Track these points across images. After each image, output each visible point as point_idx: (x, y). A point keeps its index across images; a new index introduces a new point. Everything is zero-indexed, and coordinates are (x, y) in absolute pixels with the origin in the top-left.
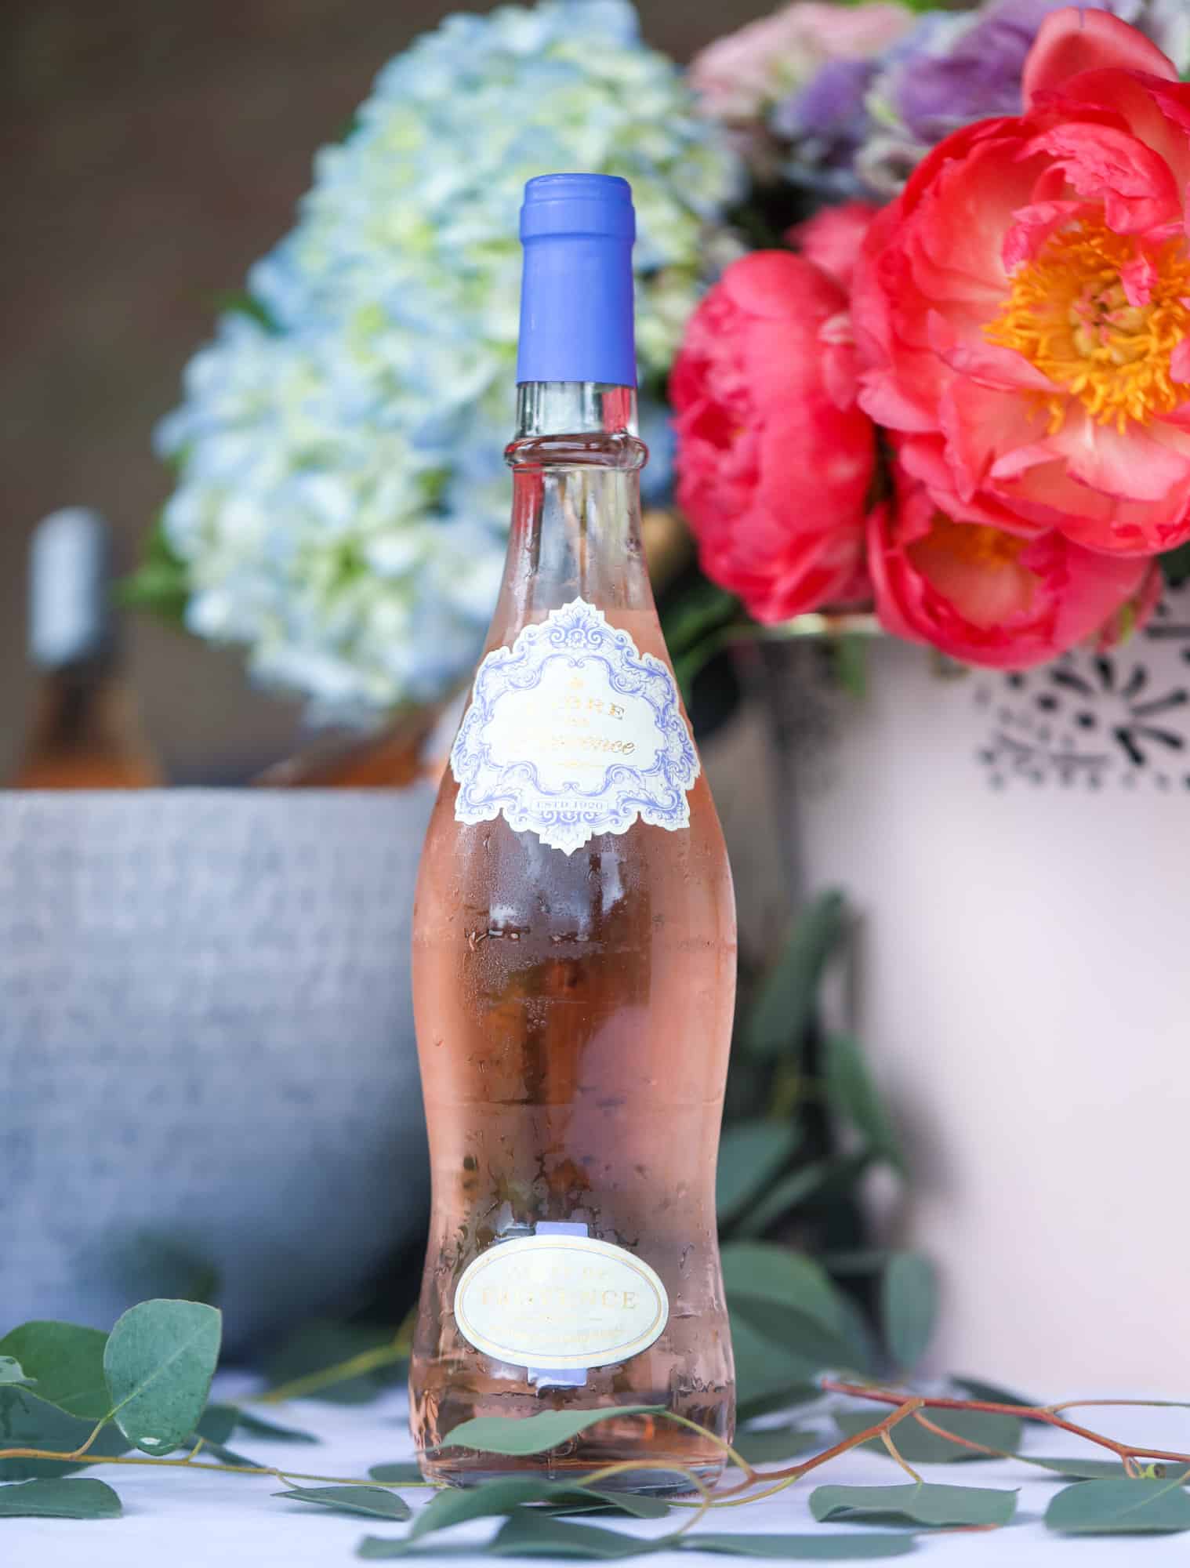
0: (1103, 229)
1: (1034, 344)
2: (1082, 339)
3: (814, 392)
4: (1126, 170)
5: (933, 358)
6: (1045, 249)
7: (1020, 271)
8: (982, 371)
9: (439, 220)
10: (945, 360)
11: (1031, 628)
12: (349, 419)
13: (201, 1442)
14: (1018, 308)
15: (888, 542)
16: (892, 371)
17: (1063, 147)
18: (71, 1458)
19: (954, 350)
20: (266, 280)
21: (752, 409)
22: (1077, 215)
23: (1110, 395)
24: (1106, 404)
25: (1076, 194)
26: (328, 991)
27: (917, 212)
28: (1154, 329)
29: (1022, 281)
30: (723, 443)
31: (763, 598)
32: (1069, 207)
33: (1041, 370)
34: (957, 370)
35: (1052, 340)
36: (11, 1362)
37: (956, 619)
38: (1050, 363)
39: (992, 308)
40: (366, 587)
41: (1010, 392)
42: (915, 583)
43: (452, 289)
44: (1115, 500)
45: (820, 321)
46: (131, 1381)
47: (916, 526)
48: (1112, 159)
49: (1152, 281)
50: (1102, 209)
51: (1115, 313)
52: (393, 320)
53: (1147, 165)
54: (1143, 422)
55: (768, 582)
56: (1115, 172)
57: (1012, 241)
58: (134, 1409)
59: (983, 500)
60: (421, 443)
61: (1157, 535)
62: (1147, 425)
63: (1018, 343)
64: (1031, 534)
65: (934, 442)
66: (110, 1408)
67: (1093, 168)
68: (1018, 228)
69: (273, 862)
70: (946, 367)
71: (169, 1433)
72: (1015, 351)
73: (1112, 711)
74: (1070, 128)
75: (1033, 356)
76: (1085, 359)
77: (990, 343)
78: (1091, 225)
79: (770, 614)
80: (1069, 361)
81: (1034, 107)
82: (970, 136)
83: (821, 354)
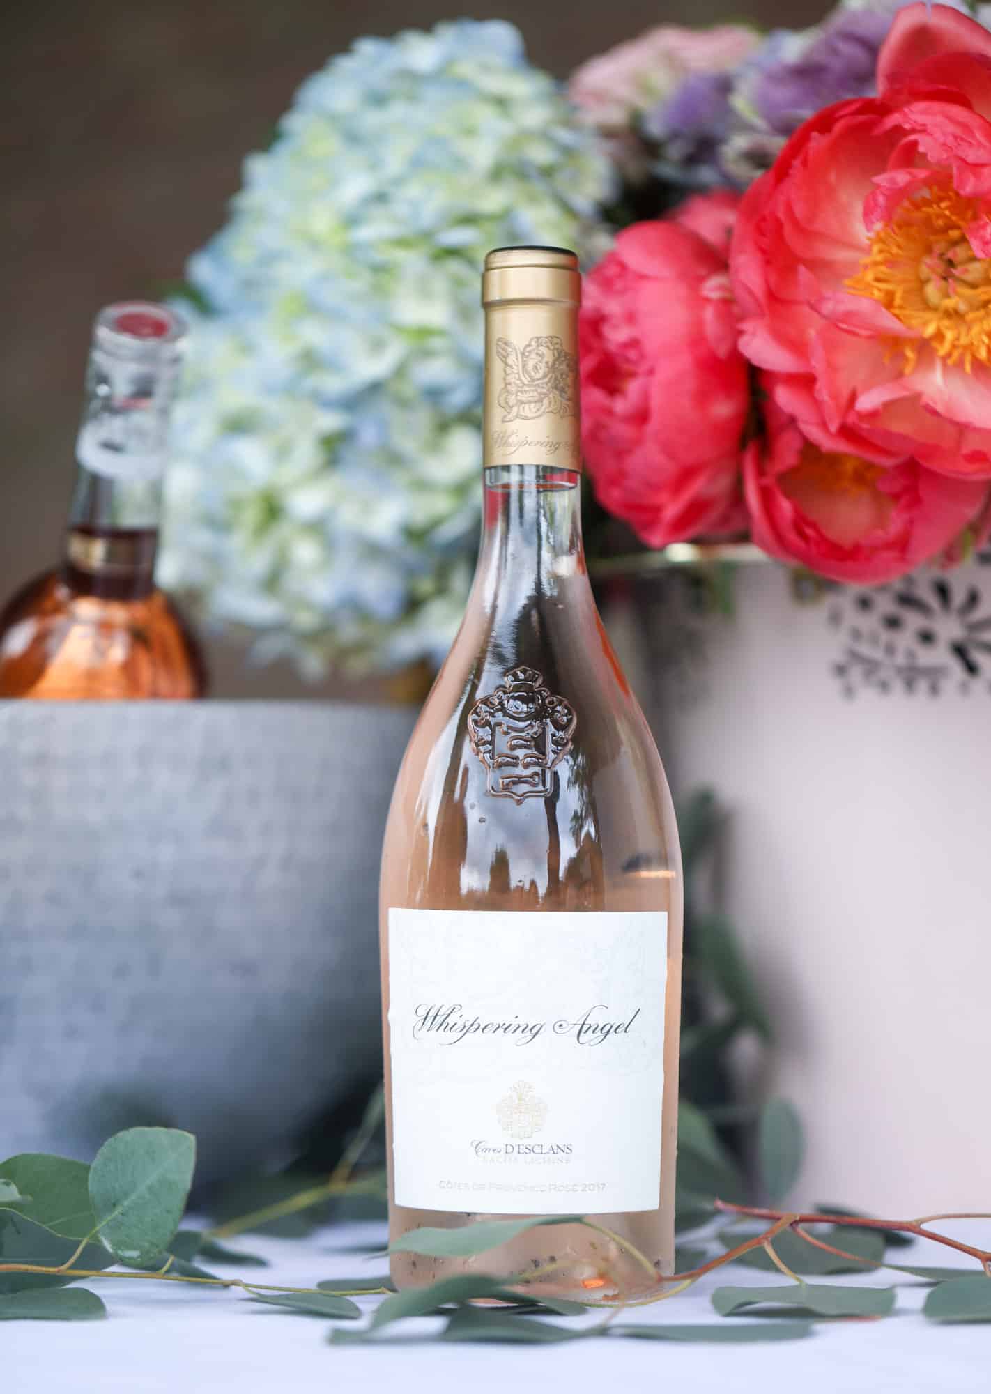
0: (952, 193)
1: (891, 295)
2: (932, 291)
3: (697, 339)
4: (971, 140)
5: (803, 308)
6: (899, 213)
7: (878, 231)
8: (848, 316)
9: (351, 221)
10: (814, 308)
11: (889, 546)
14: (876, 264)
15: (760, 473)
16: (766, 320)
17: (915, 121)
18: (59, 1271)
19: (822, 299)
20: (203, 270)
21: (642, 356)
22: (927, 183)
23: (957, 339)
24: (954, 346)
25: (928, 162)
26: (271, 877)
27: (788, 181)
29: (880, 240)
30: (613, 390)
31: (651, 524)
32: (922, 174)
33: (897, 317)
34: (824, 317)
35: (905, 292)
36: (7, 1184)
37: (822, 539)
38: (904, 312)
39: (853, 267)
40: (284, 530)
41: (870, 337)
42: (785, 507)
43: (360, 284)
44: (963, 428)
45: (701, 280)
46: (112, 1201)
47: (787, 454)
48: (958, 131)
50: (951, 177)
51: (960, 268)
52: (310, 307)
54: (988, 364)
55: (657, 510)
56: (960, 143)
57: (872, 203)
58: (116, 1226)
59: (847, 432)
63: (877, 294)
64: (888, 462)
65: (805, 382)
66: (94, 1226)
67: (942, 140)
68: (878, 191)
69: (223, 765)
70: (815, 315)
71: (147, 1245)
72: (875, 300)
73: (949, 628)
74: (922, 105)
75: (889, 305)
76: (934, 309)
77: (853, 294)
78: (939, 190)
79: (657, 538)
80: (923, 311)
81: (887, 90)
82: (835, 113)
83: (702, 308)
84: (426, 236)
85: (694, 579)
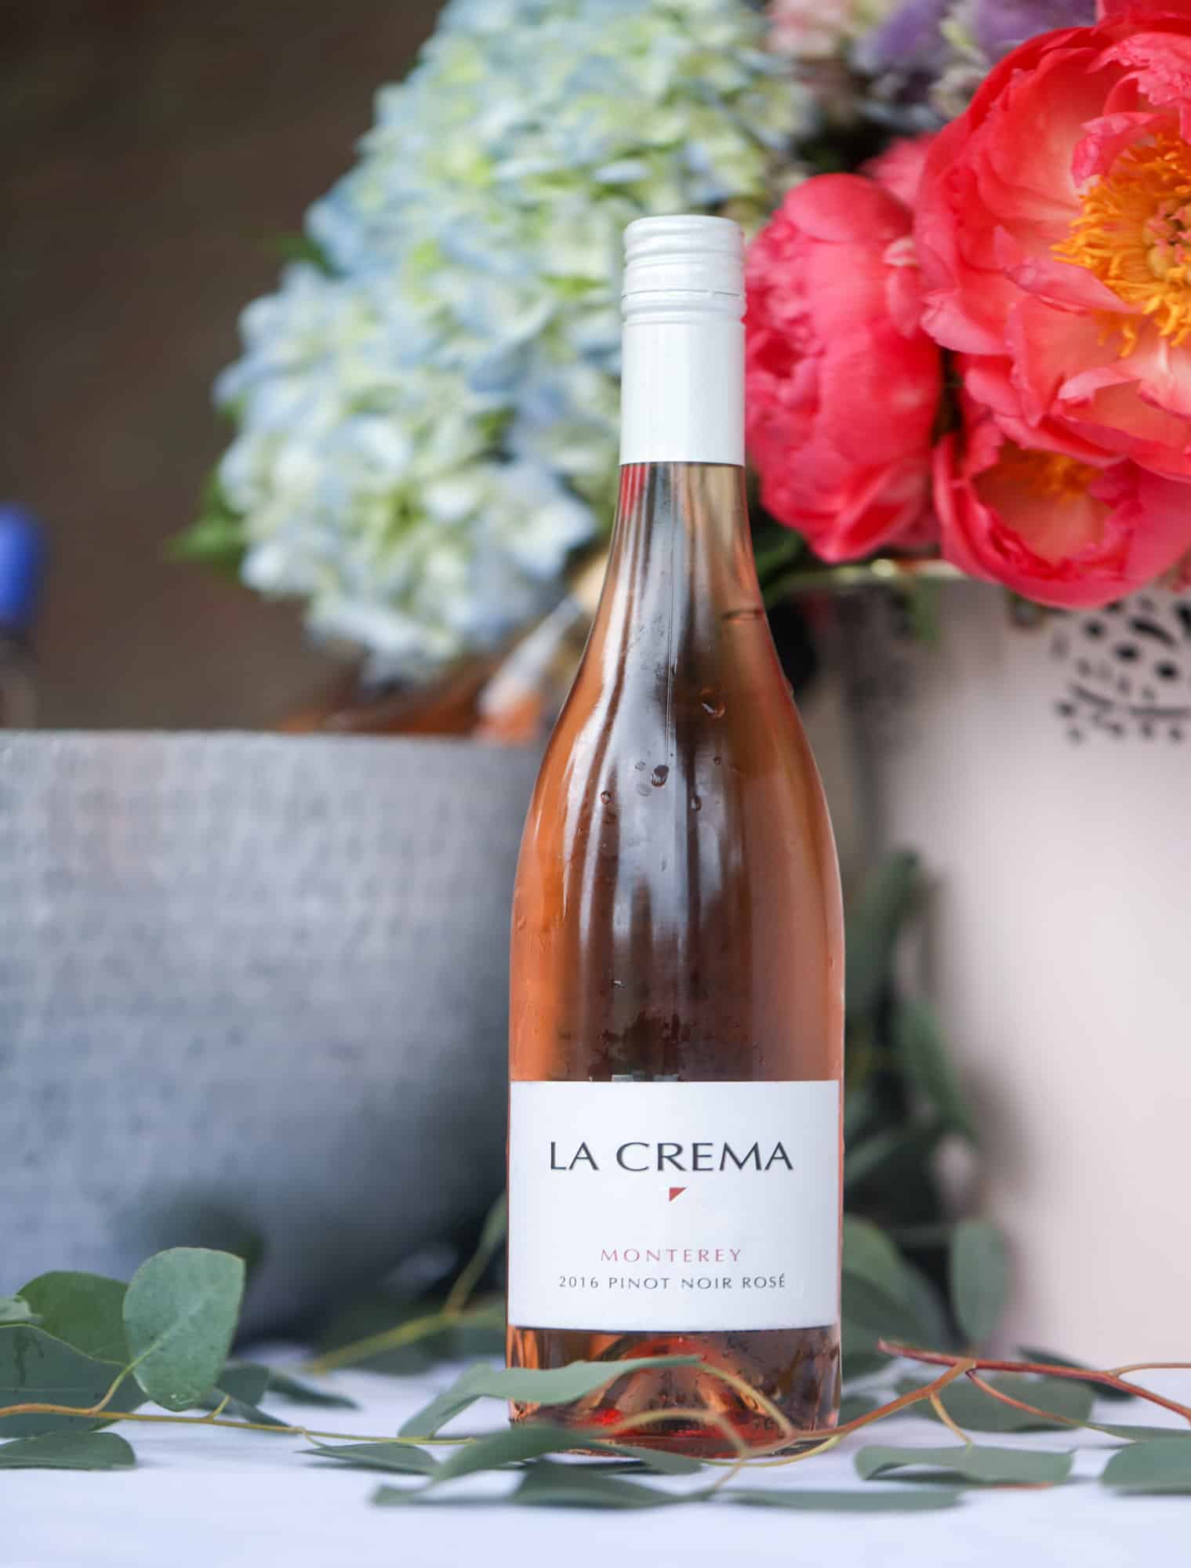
0: (1178, 143)
1: (1106, 263)
2: (1156, 258)
3: (876, 315)
5: (1002, 279)
6: (1117, 165)
7: (1091, 189)
8: (1050, 289)
9: (497, 155)
10: (1014, 278)
11: (1103, 562)
12: (404, 361)
13: (226, 1400)
14: (1089, 226)
15: (955, 473)
16: (957, 292)
17: (1136, 57)
18: (90, 1414)
19: (1021, 267)
20: (324, 221)
21: (813, 335)
22: (1153, 128)
23: (1185, 316)
24: (1181, 325)
25: (1150, 104)
26: (376, 944)
27: (984, 125)
29: (1093, 198)
30: (784, 374)
31: (823, 534)
32: (1144, 119)
33: (1112, 288)
34: (1025, 288)
35: (1124, 260)
36: (17, 1301)
37: (1027, 553)
38: (1122, 283)
39: (1063, 228)
40: (423, 534)
41: (1081, 313)
42: (981, 515)
43: (509, 225)
45: (885, 243)
46: (151, 1333)
47: (984, 454)
48: (1186, 68)
50: (1177, 121)
51: (1189, 232)
52: (449, 257)
55: (830, 517)
56: (1188, 82)
57: (1082, 153)
58: (154, 1363)
59: (1051, 426)
60: (479, 386)
63: (1088, 262)
64: (1104, 463)
65: (1000, 366)
66: (128, 1362)
67: (1167, 78)
68: (1089, 139)
69: (318, 809)
70: (1014, 286)
71: (188, 1387)
72: (1085, 268)
74: (1142, 38)
75: (1105, 275)
76: (1159, 280)
77: (1059, 262)
78: (1165, 138)
79: (831, 551)
80: (1146, 282)
81: (1108, 17)
82: (1042, 46)
83: (884, 278)
84: (584, 170)
85: (898, 599)
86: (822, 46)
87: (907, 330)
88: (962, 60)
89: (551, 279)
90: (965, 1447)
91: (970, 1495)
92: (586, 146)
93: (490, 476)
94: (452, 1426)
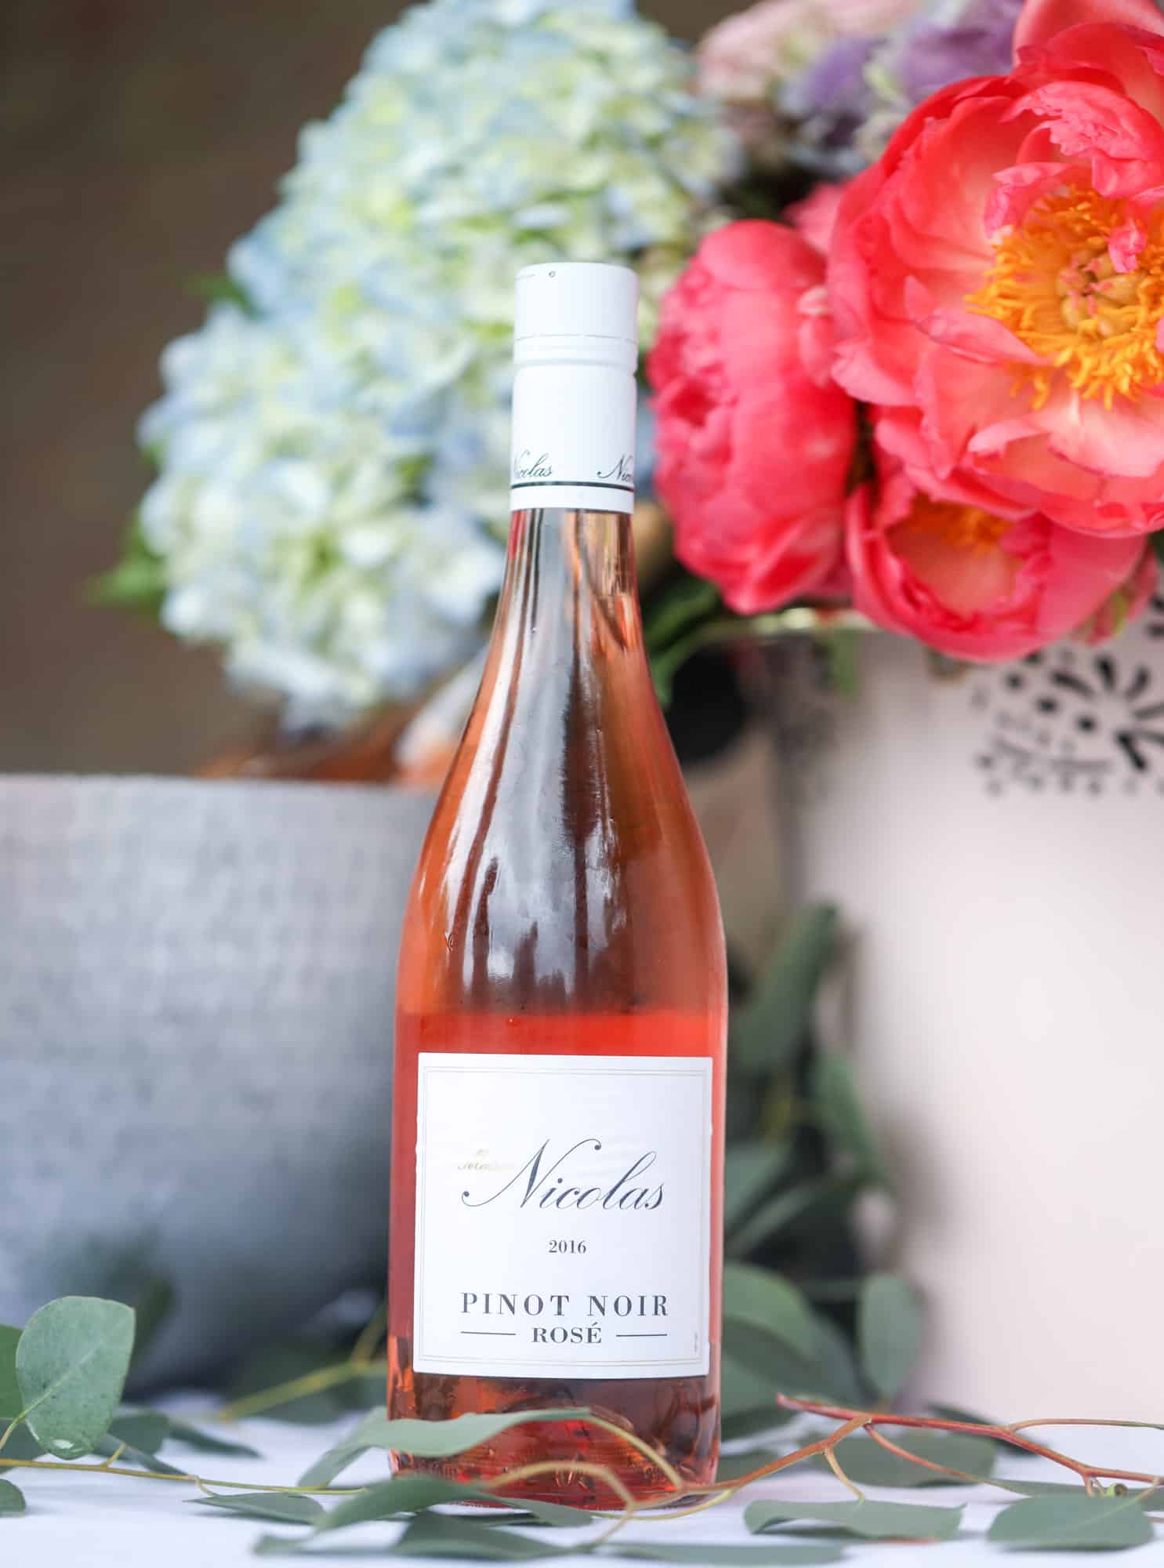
0: (1091, 194)
1: (1018, 314)
2: (1069, 309)
3: (790, 364)
4: (1116, 130)
5: (911, 330)
6: (1031, 215)
7: (1004, 238)
8: (961, 340)
9: (418, 197)
10: (923, 329)
11: (1013, 615)
12: (323, 404)
13: (122, 1448)
14: (1001, 276)
15: (868, 524)
16: (870, 341)
17: (1049, 106)
19: (931, 319)
20: (246, 260)
21: (726, 384)
22: (1065, 179)
23: (1096, 368)
24: (1092, 377)
25: (1062, 154)
26: (289, 993)
27: (897, 174)
28: (1143, 298)
29: (1005, 249)
30: (698, 422)
31: (738, 583)
32: (1056, 169)
33: (1023, 340)
34: (934, 339)
35: (1035, 312)
37: (938, 606)
38: (1033, 335)
39: (975, 279)
40: (339, 579)
41: (993, 365)
42: (893, 567)
43: (431, 268)
44: (1102, 477)
45: (800, 291)
46: (43, 1381)
47: (896, 507)
48: (1100, 118)
49: (1139, 246)
50: (1090, 171)
51: (1103, 283)
52: (369, 300)
53: (1137, 126)
54: (1130, 396)
55: (743, 567)
56: (1102, 132)
57: (993, 203)
58: (46, 1411)
59: (960, 478)
60: (398, 429)
61: (1142, 515)
62: (1134, 400)
63: (1000, 313)
64: (1014, 515)
65: (910, 417)
66: (21, 1410)
67: (1080, 128)
68: (999, 190)
69: (230, 856)
70: (924, 337)
71: (80, 1436)
72: (995, 319)
73: (1114, 714)
74: (1057, 87)
75: (1016, 326)
76: (1072, 331)
77: (972, 313)
78: (1078, 189)
79: (744, 602)
80: (1056, 334)
81: (1022, 65)
82: (955, 95)
83: (798, 326)
84: (505, 214)
85: (817, 649)
86: (751, 88)
87: (820, 380)
88: (885, 105)
89: (471, 325)
90: (858, 1502)
91: (853, 1550)
92: (506, 191)
93: (409, 522)
94: (345, 1477)
